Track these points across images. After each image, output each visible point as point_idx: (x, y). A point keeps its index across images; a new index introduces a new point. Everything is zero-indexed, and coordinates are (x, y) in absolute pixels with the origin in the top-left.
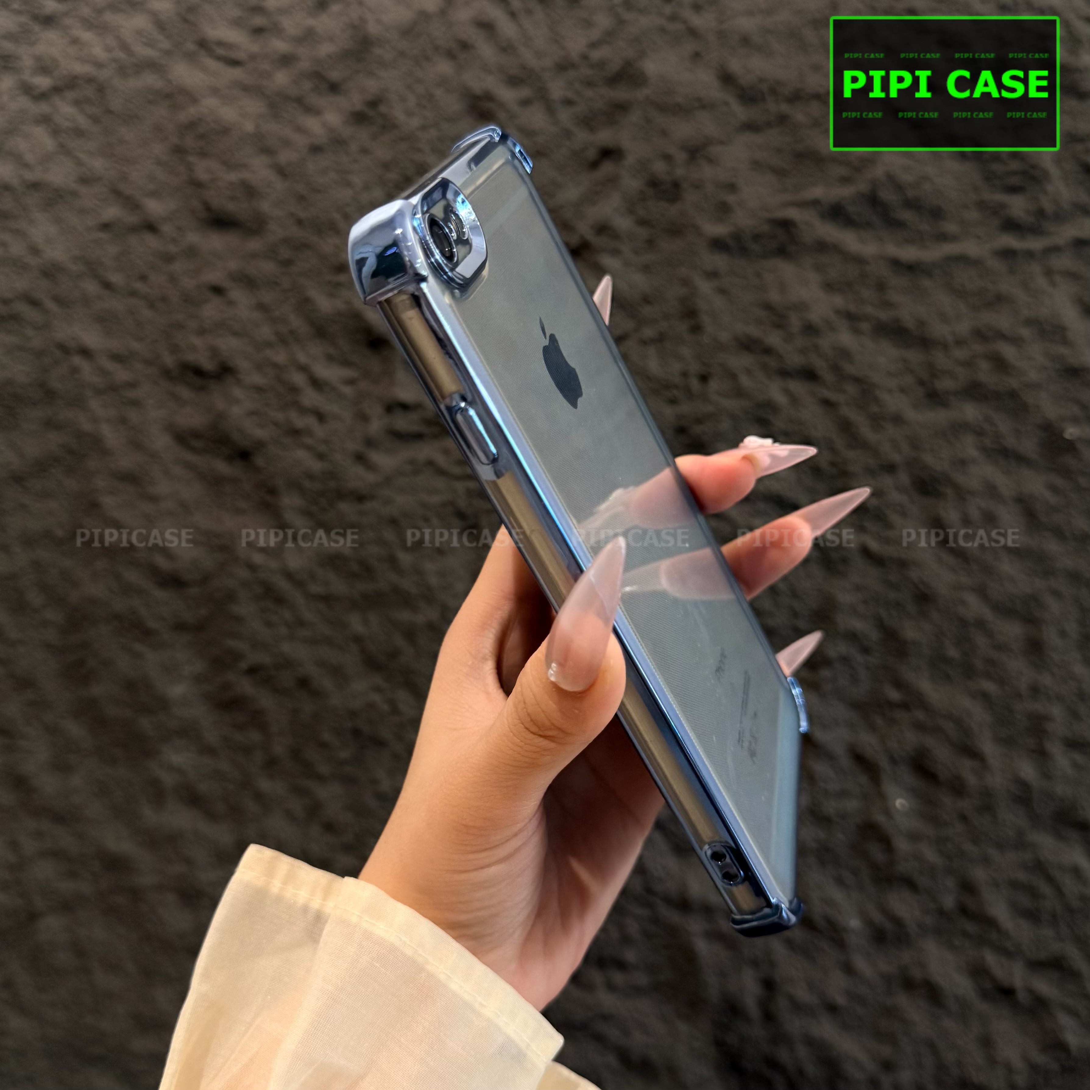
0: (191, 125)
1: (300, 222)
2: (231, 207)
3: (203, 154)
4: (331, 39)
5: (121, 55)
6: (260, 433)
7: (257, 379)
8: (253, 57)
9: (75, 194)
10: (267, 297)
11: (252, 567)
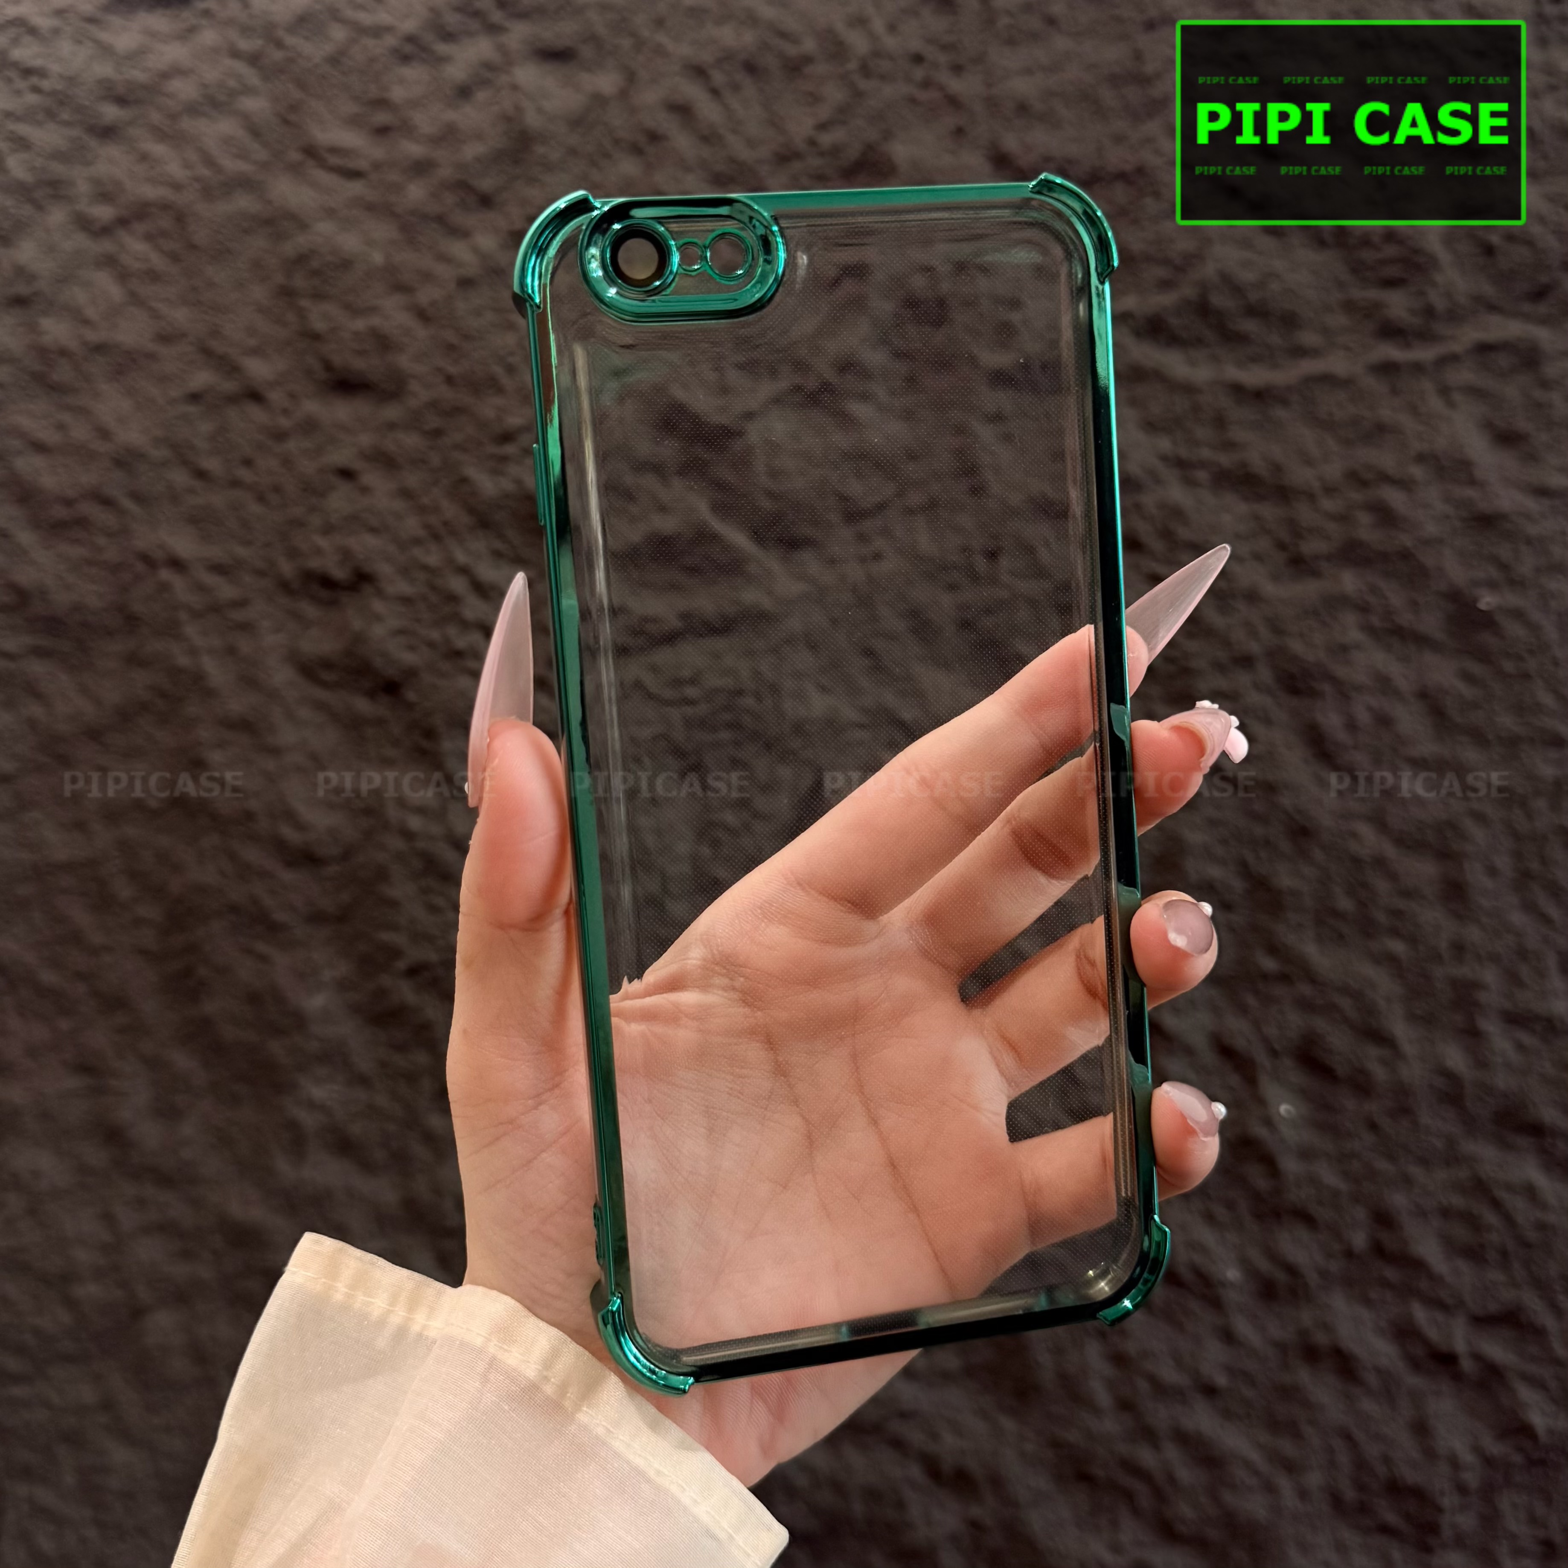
0: (301, 259)
1: (450, 380)
2: (359, 364)
3: (318, 296)
4: (479, 136)
5: (205, 172)
6: (409, 658)
7: (403, 587)
8: (377, 166)
9: (152, 356)
10: (413, 479)
11: (408, 835)
